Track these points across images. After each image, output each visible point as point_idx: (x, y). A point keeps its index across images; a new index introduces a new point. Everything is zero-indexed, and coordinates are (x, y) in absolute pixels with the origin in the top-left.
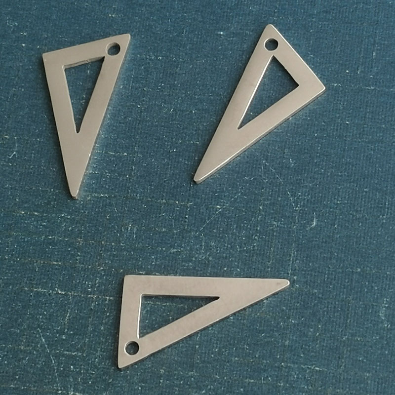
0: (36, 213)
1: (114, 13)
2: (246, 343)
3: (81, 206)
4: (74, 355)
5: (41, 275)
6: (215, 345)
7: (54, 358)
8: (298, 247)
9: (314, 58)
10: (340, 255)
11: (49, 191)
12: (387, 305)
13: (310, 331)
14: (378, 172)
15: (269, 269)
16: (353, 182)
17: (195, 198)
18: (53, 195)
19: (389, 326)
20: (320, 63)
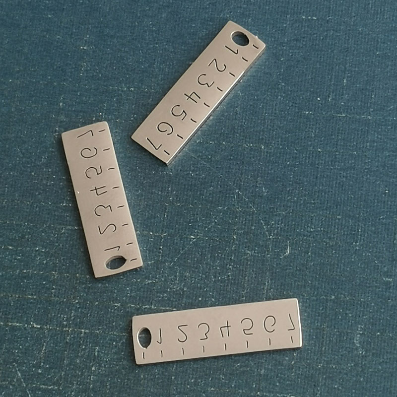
0: (10, 247)
1: (85, 45)
2: (222, 373)
3: (55, 239)
4: (50, 389)
5: (16, 309)
6: (191, 376)
7: (30, 392)
8: (271, 276)
9: (285, 87)
10: (314, 283)
11: (24, 225)
12: (361, 332)
13: (286, 360)
14: (350, 198)
15: (244, 298)
16: (326, 210)
17: (168, 228)
18: (27, 228)
19: (364, 352)
20: (291, 91)
